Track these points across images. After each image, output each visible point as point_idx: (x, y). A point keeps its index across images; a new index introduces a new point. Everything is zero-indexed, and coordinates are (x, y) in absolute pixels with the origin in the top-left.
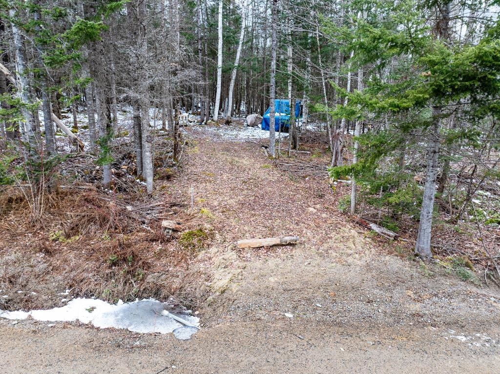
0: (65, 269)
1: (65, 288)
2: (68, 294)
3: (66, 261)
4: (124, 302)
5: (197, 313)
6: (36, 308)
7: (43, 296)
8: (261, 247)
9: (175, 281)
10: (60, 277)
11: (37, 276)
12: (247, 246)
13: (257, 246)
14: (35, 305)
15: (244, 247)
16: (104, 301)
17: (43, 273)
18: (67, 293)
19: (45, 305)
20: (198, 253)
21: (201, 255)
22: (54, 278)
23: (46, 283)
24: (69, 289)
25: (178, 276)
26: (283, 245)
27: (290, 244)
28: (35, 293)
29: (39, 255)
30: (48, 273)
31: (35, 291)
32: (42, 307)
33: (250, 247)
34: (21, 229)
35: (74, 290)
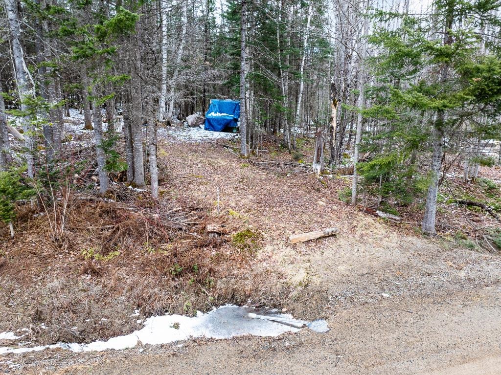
0: (124, 289)
1: (133, 309)
2: (139, 314)
3: (119, 279)
4: (204, 312)
5: (284, 310)
6: (114, 335)
7: (116, 321)
8: (309, 241)
9: (246, 283)
10: (123, 298)
11: (97, 301)
12: (298, 241)
13: (306, 240)
14: (112, 333)
15: (295, 242)
16: (181, 315)
17: (101, 297)
18: (137, 314)
19: (123, 329)
20: (256, 253)
21: (260, 254)
22: (116, 300)
23: (111, 307)
24: (138, 309)
25: (247, 278)
26: (326, 237)
27: (332, 235)
28: (106, 320)
29: (84, 277)
30: (107, 296)
31: (103, 317)
32: (121, 333)
33: (300, 241)
34: (47, 250)
35: (144, 309)
